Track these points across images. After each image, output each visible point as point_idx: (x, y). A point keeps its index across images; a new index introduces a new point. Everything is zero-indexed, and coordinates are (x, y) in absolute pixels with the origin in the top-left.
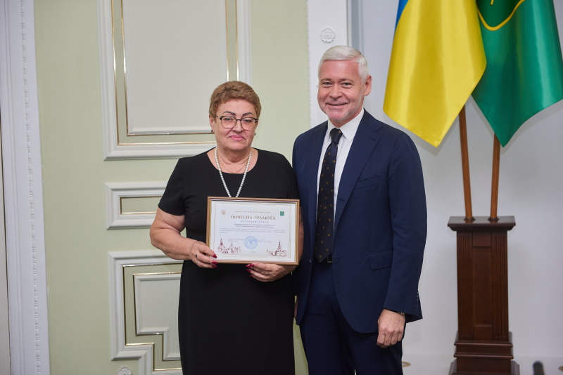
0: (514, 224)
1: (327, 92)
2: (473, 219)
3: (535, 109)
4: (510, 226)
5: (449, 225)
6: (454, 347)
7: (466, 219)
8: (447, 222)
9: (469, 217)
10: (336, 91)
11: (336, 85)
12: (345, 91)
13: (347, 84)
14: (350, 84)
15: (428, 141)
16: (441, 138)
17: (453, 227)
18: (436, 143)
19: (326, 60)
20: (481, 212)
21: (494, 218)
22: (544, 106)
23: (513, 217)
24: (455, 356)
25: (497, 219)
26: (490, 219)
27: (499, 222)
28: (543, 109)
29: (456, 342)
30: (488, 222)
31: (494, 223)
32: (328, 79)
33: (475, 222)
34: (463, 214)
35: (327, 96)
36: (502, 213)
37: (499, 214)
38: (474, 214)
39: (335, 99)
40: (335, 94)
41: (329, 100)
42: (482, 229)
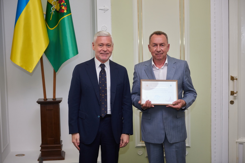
0: (61, 101)
1: (101, 49)
2: (47, 99)
3: (66, 58)
4: (60, 102)
5: (37, 102)
6: (41, 147)
7: (44, 100)
8: (37, 101)
9: (45, 99)
10: (105, 48)
11: (105, 46)
12: (108, 48)
13: (108, 46)
14: (110, 46)
15: (28, 70)
16: (33, 69)
17: (38, 102)
18: (31, 71)
19: (100, 36)
20: (50, 96)
21: (54, 99)
22: (70, 58)
23: (62, 98)
24: (40, 151)
25: (55, 99)
26: (53, 99)
27: (56, 100)
28: (69, 58)
29: (41, 145)
30: (52, 100)
31: (54, 101)
32: (102, 44)
33: (47, 101)
34: (43, 97)
35: (101, 50)
36: (57, 97)
37: (56, 97)
38: (47, 97)
39: (105, 51)
40: (105, 50)
41: (102, 52)
42: (50, 103)
